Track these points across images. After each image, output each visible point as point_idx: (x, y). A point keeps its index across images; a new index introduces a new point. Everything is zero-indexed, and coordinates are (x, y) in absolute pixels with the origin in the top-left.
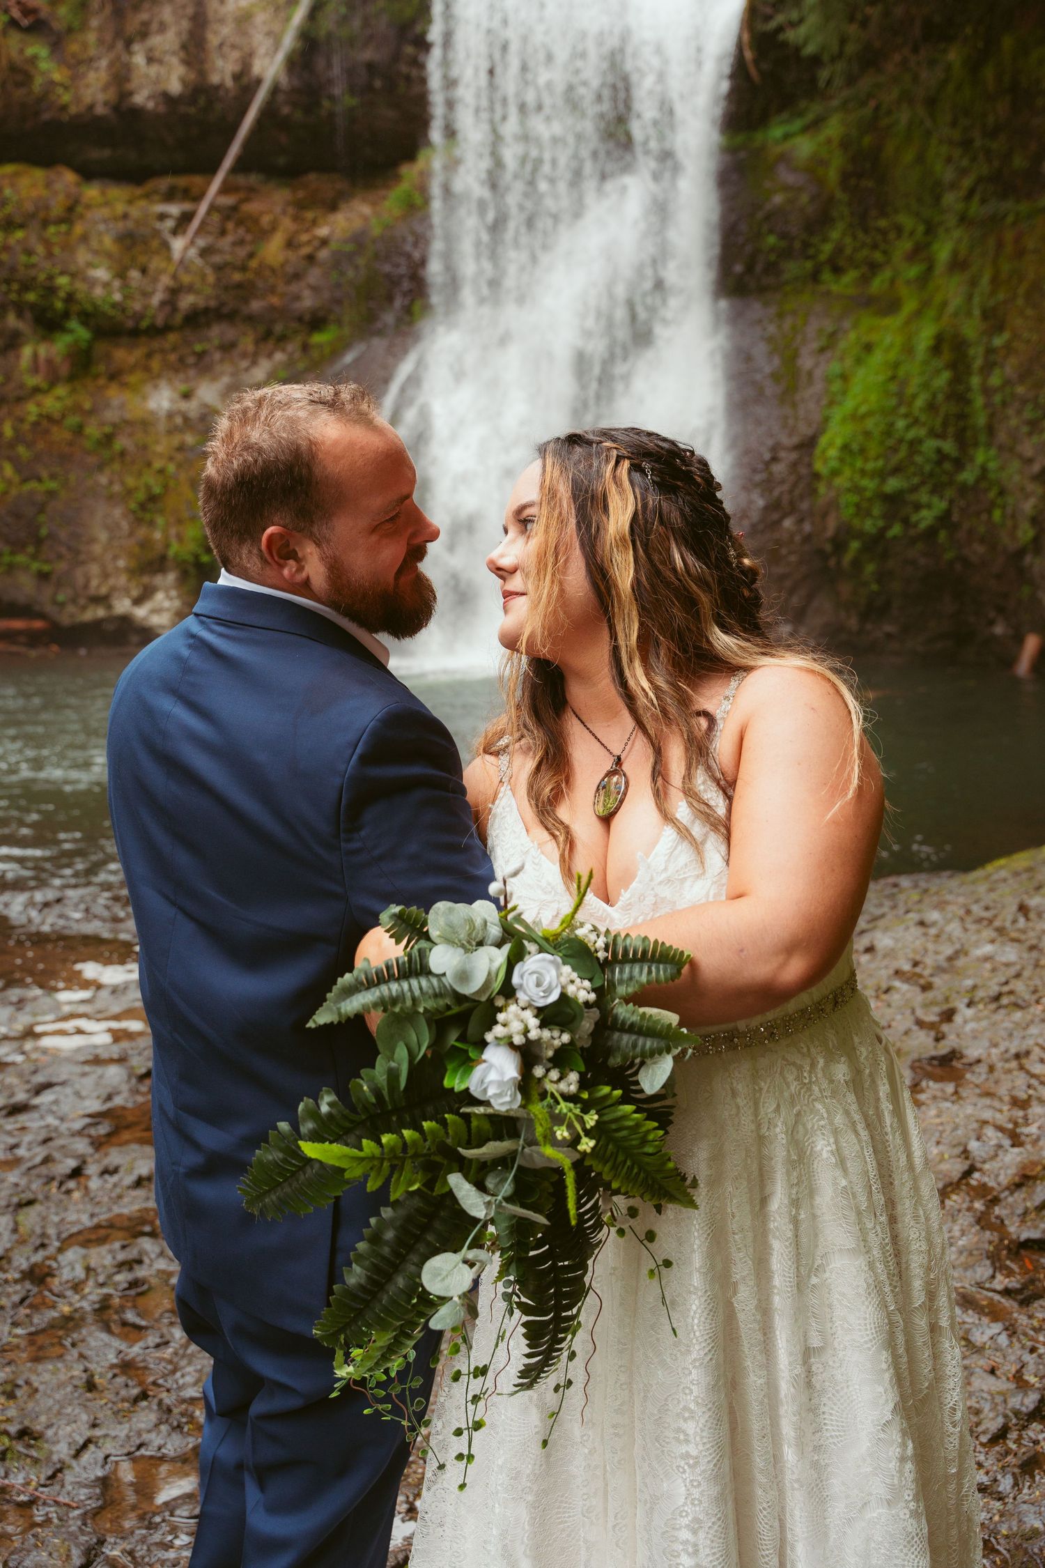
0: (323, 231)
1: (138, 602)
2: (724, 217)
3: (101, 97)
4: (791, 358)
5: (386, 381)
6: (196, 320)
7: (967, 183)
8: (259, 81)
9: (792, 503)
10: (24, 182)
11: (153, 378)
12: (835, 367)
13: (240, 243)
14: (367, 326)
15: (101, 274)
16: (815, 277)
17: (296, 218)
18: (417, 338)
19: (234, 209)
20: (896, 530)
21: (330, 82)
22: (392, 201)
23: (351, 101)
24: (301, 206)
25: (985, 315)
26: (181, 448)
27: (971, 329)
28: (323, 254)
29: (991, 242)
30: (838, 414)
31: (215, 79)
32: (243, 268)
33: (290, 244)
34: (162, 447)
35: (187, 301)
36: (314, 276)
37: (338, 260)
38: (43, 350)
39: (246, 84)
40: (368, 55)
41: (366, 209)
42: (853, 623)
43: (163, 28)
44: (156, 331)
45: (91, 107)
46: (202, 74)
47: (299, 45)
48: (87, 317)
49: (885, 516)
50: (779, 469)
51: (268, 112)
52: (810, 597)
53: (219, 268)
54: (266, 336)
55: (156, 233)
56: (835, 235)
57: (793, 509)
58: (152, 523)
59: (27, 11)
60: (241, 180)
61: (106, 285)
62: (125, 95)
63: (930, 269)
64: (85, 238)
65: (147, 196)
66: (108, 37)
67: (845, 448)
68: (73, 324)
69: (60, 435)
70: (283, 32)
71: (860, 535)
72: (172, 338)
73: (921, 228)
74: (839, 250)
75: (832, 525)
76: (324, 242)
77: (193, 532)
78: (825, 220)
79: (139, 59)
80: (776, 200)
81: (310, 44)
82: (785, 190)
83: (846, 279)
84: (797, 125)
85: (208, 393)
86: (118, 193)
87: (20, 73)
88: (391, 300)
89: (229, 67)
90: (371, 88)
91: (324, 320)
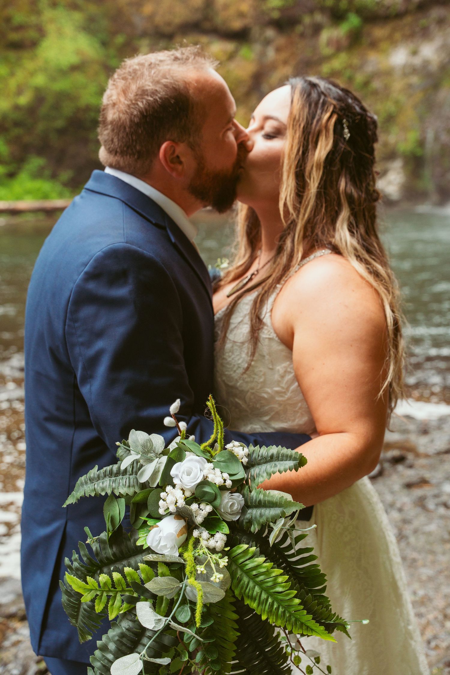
6: (423, 7)
11: (395, 44)
26: (410, 86)
34: (397, 85)
38: (333, 33)
48: (359, 11)
72: (408, 19)
77: (413, 136)
85: (429, 51)
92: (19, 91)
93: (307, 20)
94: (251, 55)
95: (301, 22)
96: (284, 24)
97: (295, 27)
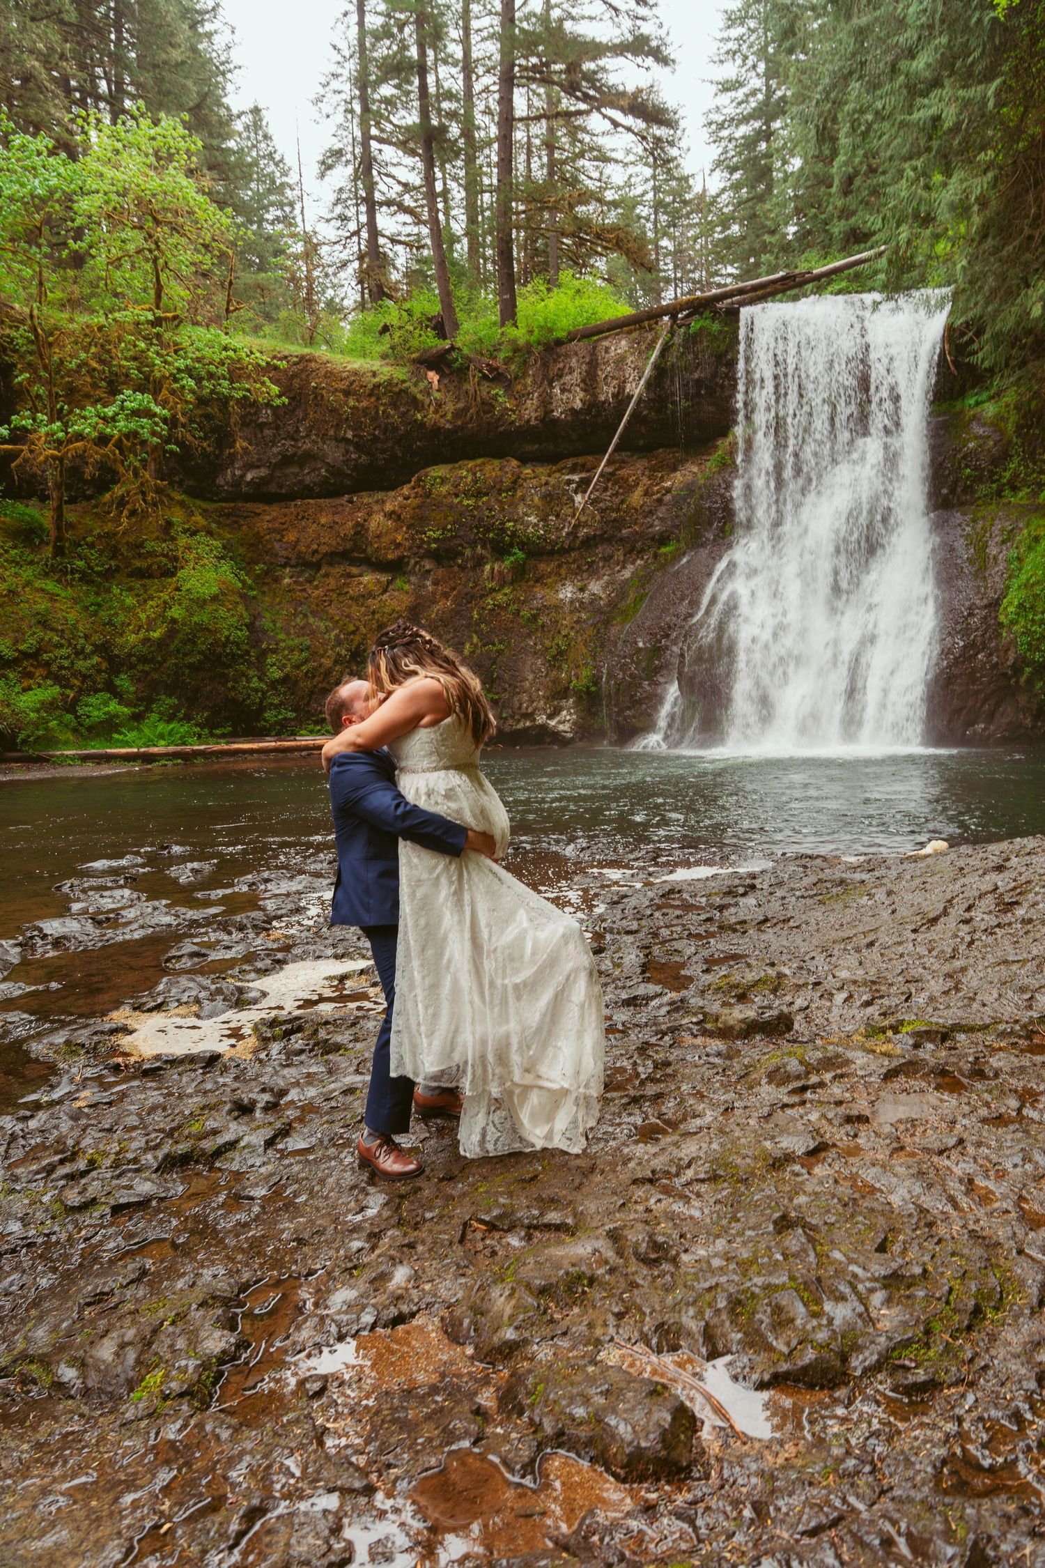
0: (668, 484)
1: (550, 717)
2: (933, 460)
3: (534, 415)
4: (982, 548)
5: (710, 575)
6: (589, 543)
8: (630, 397)
9: (983, 643)
10: (488, 468)
11: (562, 580)
12: (1015, 554)
13: (617, 494)
14: (696, 542)
15: (533, 519)
16: (999, 493)
17: (650, 477)
18: (730, 546)
19: (613, 474)
21: (673, 394)
22: (711, 463)
23: (684, 404)
24: (654, 469)
26: (580, 622)
28: (668, 498)
30: (1015, 583)
31: (602, 398)
32: (618, 510)
33: (646, 493)
34: (567, 621)
35: (583, 532)
36: (661, 512)
37: (678, 502)
38: (496, 566)
39: (622, 399)
40: (696, 376)
41: (695, 469)
42: (1028, 721)
43: (571, 371)
44: (565, 551)
45: (529, 421)
46: (595, 395)
47: (655, 372)
48: (522, 546)
50: (974, 621)
51: (634, 414)
52: (998, 705)
53: (602, 511)
54: (631, 552)
55: (565, 492)
56: (1012, 466)
57: (984, 646)
58: (560, 668)
59: (492, 369)
60: (617, 456)
61: (536, 525)
62: (548, 412)
65: (559, 471)
66: (539, 380)
67: (1021, 606)
68: (515, 550)
69: (506, 616)
70: (645, 365)
71: (1032, 663)
72: (574, 554)
74: (1016, 475)
75: (1011, 657)
76: (668, 490)
78: (1003, 457)
79: (557, 391)
80: (971, 445)
81: (661, 372)
82: (977, 438)
83: (1021, 494)
84: (985, 396)
85: (595, 587)
86: (542, 470)
87: (488, 405)
88: (710, 524)
89: (611, 390)
90: (698, 394)
91: (668, 539)
92: (151, 624)
94: (406, 587)
95: (461, 554)
96: (444, 555)
97: (455, 559)
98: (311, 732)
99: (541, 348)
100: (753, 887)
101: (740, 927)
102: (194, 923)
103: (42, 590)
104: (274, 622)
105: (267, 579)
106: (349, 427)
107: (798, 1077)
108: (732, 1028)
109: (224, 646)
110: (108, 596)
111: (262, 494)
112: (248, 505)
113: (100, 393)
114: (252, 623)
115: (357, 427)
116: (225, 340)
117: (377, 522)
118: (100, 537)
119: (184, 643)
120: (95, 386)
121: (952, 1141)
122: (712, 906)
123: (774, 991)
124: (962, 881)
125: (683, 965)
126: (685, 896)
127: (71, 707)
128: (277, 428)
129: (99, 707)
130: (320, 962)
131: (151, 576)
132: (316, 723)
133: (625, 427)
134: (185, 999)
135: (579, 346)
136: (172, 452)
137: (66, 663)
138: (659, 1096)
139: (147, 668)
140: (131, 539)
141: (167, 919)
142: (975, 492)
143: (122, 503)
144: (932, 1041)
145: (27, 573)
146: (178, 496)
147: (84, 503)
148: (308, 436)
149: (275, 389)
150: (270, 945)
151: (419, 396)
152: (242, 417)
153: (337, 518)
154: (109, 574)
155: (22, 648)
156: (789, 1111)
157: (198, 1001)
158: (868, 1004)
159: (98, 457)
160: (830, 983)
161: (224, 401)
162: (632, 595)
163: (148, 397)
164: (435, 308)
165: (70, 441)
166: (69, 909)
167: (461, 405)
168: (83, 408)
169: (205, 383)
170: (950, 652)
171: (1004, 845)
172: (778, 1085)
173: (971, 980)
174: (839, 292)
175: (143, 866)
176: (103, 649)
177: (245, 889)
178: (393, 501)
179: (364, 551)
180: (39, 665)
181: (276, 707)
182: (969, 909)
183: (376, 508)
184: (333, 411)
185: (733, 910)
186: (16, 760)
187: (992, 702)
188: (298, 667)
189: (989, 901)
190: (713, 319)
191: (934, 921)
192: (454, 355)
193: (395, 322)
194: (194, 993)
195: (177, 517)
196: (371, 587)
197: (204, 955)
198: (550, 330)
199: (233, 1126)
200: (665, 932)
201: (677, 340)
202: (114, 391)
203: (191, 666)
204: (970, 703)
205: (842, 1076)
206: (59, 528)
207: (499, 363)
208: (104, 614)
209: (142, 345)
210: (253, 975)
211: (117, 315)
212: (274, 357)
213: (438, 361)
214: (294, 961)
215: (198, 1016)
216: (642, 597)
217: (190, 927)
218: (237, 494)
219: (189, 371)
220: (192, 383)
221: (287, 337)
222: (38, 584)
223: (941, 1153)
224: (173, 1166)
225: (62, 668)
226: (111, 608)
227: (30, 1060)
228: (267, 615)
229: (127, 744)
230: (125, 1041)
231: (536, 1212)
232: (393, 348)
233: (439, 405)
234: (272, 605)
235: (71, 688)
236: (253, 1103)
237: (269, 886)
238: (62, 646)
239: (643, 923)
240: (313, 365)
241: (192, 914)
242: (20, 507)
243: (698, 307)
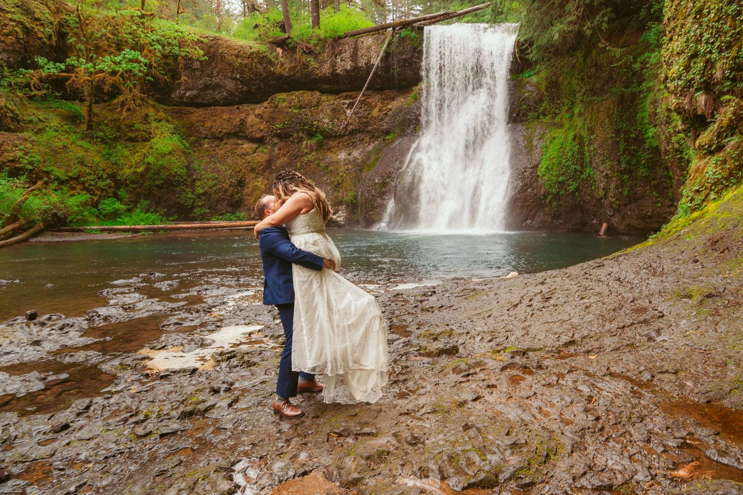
0: (390, 107)
2: (510, 99)
3: (327, 71)
4: (530, 142)
5: (409, 149)
6: (353, 133)
7: (583, 91)
8: (373, 65)
9: (531, 184)
10: (306, 95)
11: (340, 149)
12: (544, 144)
13: (366, 110)
14: (403, 134)
15: (326, 120)
16: (538, 117)
17: (382, 103)
18: (418, 137)
19: (364, 101)
20: (563, 192)
21: (393, 65)
22: (410, 98)
23: (398, 69)
24: (383, 99)
25: (588, 130)
26: (348, 170)
27: (584, 133)
28: (390, 113)
29: (590, 108)
30: (545, 158)
31: (360, 65)
32: (367, 118)
33: (380, 111)
34: (342, 169)
35: (350, 128)
36: (387, 119)
37: (394, 115)
38: (309, 142)
39: (369, 66)
40: (404, 57)
41: (403, 100)
42: (550, 220)
43: (345, 51)
44: (341, 136)
45: (325, 74)
46: (356, 63)
47: (385, 54)
48: (321, 133)
49: (559, 188)
50: (527, 174)
51: (375, 73)
52: (536, 212)
54: (372, 138)
55: (342, 108)
56: (544, 105)
57: (531, 186)
58: (338, 191)
59: (308, 48)
60: (367, 93)
61: (328, 123)
62: (334, 70)
63: (573, 115)
64: (322, 111)
65: (339, 98)
66: (330, 55)
67: (547, 168)
68: (318, 135)
69: (313, 166)
70: (380, 51)
71: (551, 194)
72: (346, 138)
73: (570, 103)
74: (545, 109)
75: (543, 190)
76: (390, 110)
77: (351, 193)
78: (541, 100)
79: (339, 60)
80: (526, 95)
81: (388, 54)
82: (529, 92)
83: (547, 118)
84: (532, 73)
85: (356, 153)
86: (331, 97)
87: (306, 66)
88: (410, 126)
89: (364, 61)
90: (405, 66)
91: (390, 132)
92: (137, 165)
93: (295, 135)
94: (265, 151)
95: (292, 136)
96: (283, 136)
97: (289, 137)
98: (218, 219)
99: (331, 40)
100: (434, 292)
101: (430, 310)
102: (173, 309)
103: (81, 146)
104: (199, 165)
105: (197, 144)
106: (238, 72)
107: (465, 371)
108: (432, 352)
109: (174, 176)
110: (115, 150)
111: (194, 103)
112: (187, 108)
113: (112, 50)
114: (189, 166)
115: (242, 73)
116: (177, 27)
117: (251, 119)
118: (111, 121)
119: (154, 174)
120: (109, 46)
121: (532, 394)
122: (417, 301)
123: (449, 336)
124: (527, 289)
125: (407, 326)
126: (405, 296)
127: (95, 205)
128: (202, 71)
129: (109, 205)
130: (238, 327)
131: (137, 141)
132: (220, 215)
133: (371, 79)
134: (176, 344)
135: (350, 40)
136: (149, 81)
137: (93, 183)
138: (406, 380)
139: (134, 186)
140: (127, 122)
141: (159, 308)
142: (527, 116)
143: (123, 104)
144: (519, 355)
145: (73, 137)
146: (151, 102)
147: (103, 104)
148: (217, 76)
149: (202, 52)
150: (212, 319)
151: (273, 60)
152: (184, 65)
153: (231, 116)
154: (116, 139)
155: (70, 175)
156: (462, 384)
157: (182, 345)
158: (490, 341)
159: (111, 81)
160: (473, 333)
161: (176, 57)
162: (373, 158)
163: (137, 53)
164: (281, 18)
165: (96, 73)
166: (109, 303)
167: (293, 65)
168: (103, 57)
169: (166, 47)
170: (516, 188)
171: (543, 273)
172: (457, 374)
173: (533, 330)
174: (468, 22)
175: (141, 282)
176: (112, 176)
177: (196, 293)
178: (259, 109)
179: (245, 133)
180: (79, 184)
181: (200, 207)
182: (530, 300)
183: (251, 112)
184: (230, 64)
185: (426, 302)
186: (67, 231)
187: (534, 211)
188: (211, 188)
189: (539, 297)
190: (412, 31)
191: (516, 305)
192: (290, 40)
193: (261, 23)
194: (180, 341)
195: (151, 112)
196: (248, 150)
197: (181, 324)
198: (336, 32)
199: (212, 398)
200: (397, 312)
201: (395, 40)
202: (119, 49)
203: (157, 186)
204: (525, 211)
205: (484, 370)
206: (90, 116)
207: (311, 46)
208: (113, 159)
209: (135, 27)
210: (207, 333)
211: (122, 12)
212: (201, 37)
213: (281, 43)
214: (225, 326)
215: (183, 352)
216: (378, 159)
217: (171, 311)
218: (181, 103)
219: (158, 41)
220: (160, 47)
221: (207, 27)
222: (79, 143)
223: (527, 398)
224: (185, 416)
225: (90, 185)
226: (116, 156)
227: (102, 373)
228: (196, 162)
229: (124, 224)
230: (149, 363)
231: (359, 428)
232: (260, 36)
233: (282, 64)
234: (198, 157)
235: (96, 195)
236: (219, 388)
237: (208, 292)
238: (91, 174)
239: (387, 308)
240: (220, 41)
241: (171, 305)
242: (69, 104)
243: (405, 25)
